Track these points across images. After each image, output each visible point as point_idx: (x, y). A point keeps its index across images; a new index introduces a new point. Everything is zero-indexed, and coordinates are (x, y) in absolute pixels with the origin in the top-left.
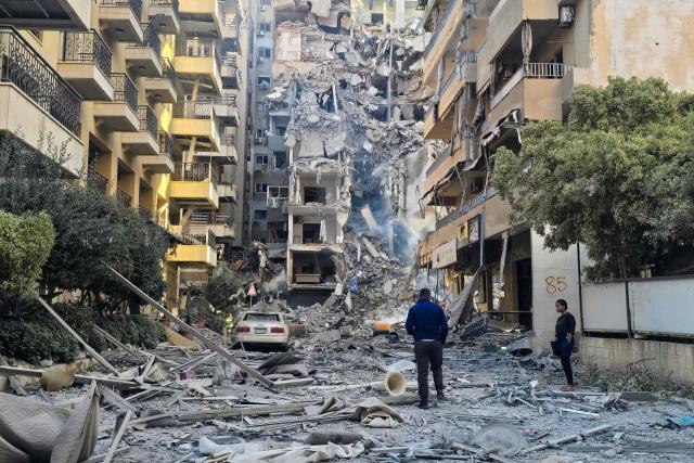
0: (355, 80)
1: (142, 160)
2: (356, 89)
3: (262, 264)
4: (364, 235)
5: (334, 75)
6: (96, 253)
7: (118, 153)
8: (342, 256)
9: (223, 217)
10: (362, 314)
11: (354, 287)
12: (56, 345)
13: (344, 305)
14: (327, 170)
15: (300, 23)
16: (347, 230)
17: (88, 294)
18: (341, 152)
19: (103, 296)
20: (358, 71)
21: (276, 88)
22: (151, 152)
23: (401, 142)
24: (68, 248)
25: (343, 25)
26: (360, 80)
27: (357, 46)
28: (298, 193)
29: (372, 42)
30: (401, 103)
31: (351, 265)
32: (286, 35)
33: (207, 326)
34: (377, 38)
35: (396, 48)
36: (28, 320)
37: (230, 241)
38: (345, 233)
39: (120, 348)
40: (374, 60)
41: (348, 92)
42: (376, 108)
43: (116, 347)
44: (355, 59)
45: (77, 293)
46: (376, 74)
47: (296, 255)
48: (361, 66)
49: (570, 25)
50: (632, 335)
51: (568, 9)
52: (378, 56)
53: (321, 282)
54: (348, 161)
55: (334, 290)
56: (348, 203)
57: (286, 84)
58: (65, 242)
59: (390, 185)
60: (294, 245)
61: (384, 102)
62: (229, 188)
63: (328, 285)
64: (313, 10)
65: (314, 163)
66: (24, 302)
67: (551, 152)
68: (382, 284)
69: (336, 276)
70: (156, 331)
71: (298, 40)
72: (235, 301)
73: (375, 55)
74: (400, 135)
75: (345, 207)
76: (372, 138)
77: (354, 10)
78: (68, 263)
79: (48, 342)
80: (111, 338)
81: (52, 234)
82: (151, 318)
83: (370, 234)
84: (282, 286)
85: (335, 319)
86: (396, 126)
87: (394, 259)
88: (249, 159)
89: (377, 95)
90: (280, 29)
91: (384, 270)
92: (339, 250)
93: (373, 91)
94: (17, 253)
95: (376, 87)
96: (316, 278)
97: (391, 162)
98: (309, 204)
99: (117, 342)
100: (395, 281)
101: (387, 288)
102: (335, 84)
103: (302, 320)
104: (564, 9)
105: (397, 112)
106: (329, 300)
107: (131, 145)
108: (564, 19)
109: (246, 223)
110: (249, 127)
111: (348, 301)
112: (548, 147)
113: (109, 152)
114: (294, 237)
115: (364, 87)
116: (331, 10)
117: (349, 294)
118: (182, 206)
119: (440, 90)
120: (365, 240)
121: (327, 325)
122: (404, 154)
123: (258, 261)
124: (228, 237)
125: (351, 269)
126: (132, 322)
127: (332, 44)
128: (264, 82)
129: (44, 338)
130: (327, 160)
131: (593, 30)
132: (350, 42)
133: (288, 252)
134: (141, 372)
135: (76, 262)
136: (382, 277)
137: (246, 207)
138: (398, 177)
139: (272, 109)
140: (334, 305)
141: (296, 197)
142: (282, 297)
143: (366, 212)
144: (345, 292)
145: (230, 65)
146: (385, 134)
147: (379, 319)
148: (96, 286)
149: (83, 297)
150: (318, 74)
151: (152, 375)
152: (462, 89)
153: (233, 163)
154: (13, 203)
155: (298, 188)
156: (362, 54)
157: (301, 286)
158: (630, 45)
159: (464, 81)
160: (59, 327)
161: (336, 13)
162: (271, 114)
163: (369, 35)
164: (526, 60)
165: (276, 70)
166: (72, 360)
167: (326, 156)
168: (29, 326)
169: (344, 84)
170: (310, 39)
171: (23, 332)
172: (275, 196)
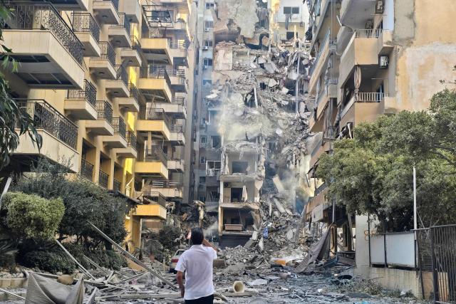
0: (272, 83)
1: (116, 151)
2: (272, 89)
3: (202, 216)
4: (274, 197)
5: (256, 81)
6: (85, 217)
7: (100, 148)
8: (258, 212)
9: (174, 183)
10: (270, 253)
11: (266, 234)
12: (64, 264)
13: (258, 247)
14: (247, 150)
15: (232, 43)
16: (263, 192)
17: (81, 237)
18: (258, 137)
19: (89, 239)
20: (273, 76)
21: (213, 91)
22: (121, 146)
23: (303, 129)
24: (71, 215)
25: (263, 43)
26: (275, 83)
27: (273, 58)
28: (227, 166)
29: (284, 55)
30: (305, 99)
31: (265, 218)
32: (221, 52)
33: (156, 259)
34: (289, 52)
35: (302, 59)
36: (50, 251)
37: (180, 200)
38: (260, 195)
39: (98, 269)
40: (286, 68)
41: (266, 92)
42: (287, 103)
43: (96, 268)
44: (272, 68)
45: (74, 237)
46: (288, 79)
47: (225, 211)
48: (276, 73)
49: (386, 68)
50: (387, 266)
51: (384, 57)
52: (289, 65)
53: (243, 230)
54: (263, 143)
55: (251, 236)
56: (263, 173)
57: (220, 88)
58: (69, 211)
59: (294, 160)
60: (224, 203)
61: (293, 99)
62: (179, 162)
63: (248, 232)
64: (242, 33)
65: (238, 145)
66: (49, 242)
67: (341, 160)
68: (286, 232)
69: (254, 226)
70: (120, 260)
71: (230, 55)
72: (178, 243)
73: (287, 64)
74: (303, 124)
75: (260, 177)
76: (283, 127)
77: (272, 32)
78: (71, 223)
79: (60, 262)
80: (93, 263)
81: (63, 208)
82: (118, 253)
83: (279, 196)
84: (216, 232)
85: (251, 256)
86: (300, 117)
87: (296, 214)
88: (195, 140)
89: (288, 94)
90: (217, 47)
91: (287, 222)
92: (256, 207)
93: (285, 90)
94: (47, 219)
95: (287, 87)
96: (239, 227)
97: (295, 144)
98: (235, 175)
99: (96, 265)
100: (295, 230)
101: (290, 235)
102: (256, 87)
103: (227, 257)
104: (382, 58)
105: (303, 106)
106: (247, 243)
107: (108, 142)
108: (382, 64)
109: (192, 186)
110: (195, 118)
111: (261, 244)
112: (340, 157)
113: (95, 148)
114: (225, 197)
115: (278, 87)
116: (254, 32)
117: (262, 239)
118: (143, 178)
119: (318, 99)
120: (275, 200)
121: (245, 261)
122: (305, 138)
123: (198, 215)
124: (178, 198)
125: (264, 221)
126: (106, 255)
127: (255, 57)
128: (207, 83)
129: (58, 261)
130: (248, 143)
131: (398, 72)
132: (268, 56)
133: (220, 209)
134: (106, 278)
135: (75, 222)
136: (286, 227)
137: (192, 175)
138: (300, 155)
139: (210, 105)
140: (251, 247)
141: (226, 170)
142: (216, 240)
143: (276, 180)
144: (259, 237)
145: (180, 76)
146: (292, 123)
147: (281, 257)
148: (85, 234)
149: (78, 239)
150: (245, 79)
151: (112, 281)
152: (328, 102)
153: (182, 145)
154: (45, 192)
155: (227, 162)
156: (277, 64)
157: (228, 233)
158: (422, 82)
159: (329, 97)
160: (65, 255)
161: (258, 35)
162: (209, 109)
163: (283, 50)
164: (357, 91)
165: (214, 77)
166: (72, 273)
167: (247, 140)
168: (51, 254)
169: (263, 86)
170: (239, 54)
171: (48, 257)
172: (212, 167)
